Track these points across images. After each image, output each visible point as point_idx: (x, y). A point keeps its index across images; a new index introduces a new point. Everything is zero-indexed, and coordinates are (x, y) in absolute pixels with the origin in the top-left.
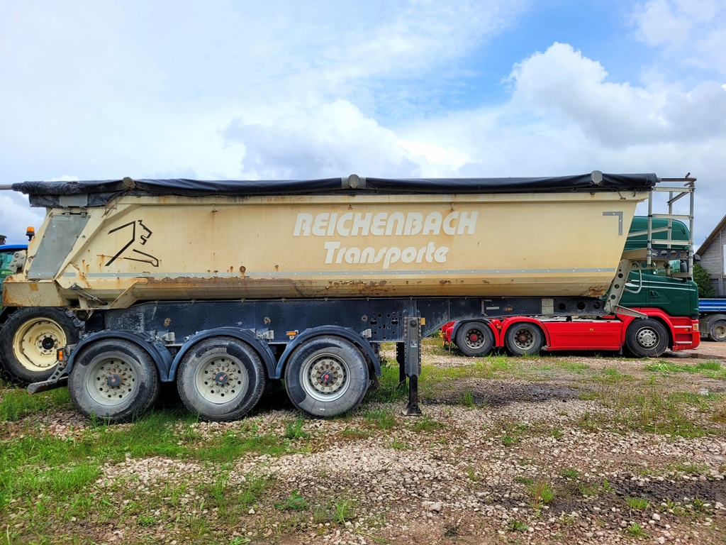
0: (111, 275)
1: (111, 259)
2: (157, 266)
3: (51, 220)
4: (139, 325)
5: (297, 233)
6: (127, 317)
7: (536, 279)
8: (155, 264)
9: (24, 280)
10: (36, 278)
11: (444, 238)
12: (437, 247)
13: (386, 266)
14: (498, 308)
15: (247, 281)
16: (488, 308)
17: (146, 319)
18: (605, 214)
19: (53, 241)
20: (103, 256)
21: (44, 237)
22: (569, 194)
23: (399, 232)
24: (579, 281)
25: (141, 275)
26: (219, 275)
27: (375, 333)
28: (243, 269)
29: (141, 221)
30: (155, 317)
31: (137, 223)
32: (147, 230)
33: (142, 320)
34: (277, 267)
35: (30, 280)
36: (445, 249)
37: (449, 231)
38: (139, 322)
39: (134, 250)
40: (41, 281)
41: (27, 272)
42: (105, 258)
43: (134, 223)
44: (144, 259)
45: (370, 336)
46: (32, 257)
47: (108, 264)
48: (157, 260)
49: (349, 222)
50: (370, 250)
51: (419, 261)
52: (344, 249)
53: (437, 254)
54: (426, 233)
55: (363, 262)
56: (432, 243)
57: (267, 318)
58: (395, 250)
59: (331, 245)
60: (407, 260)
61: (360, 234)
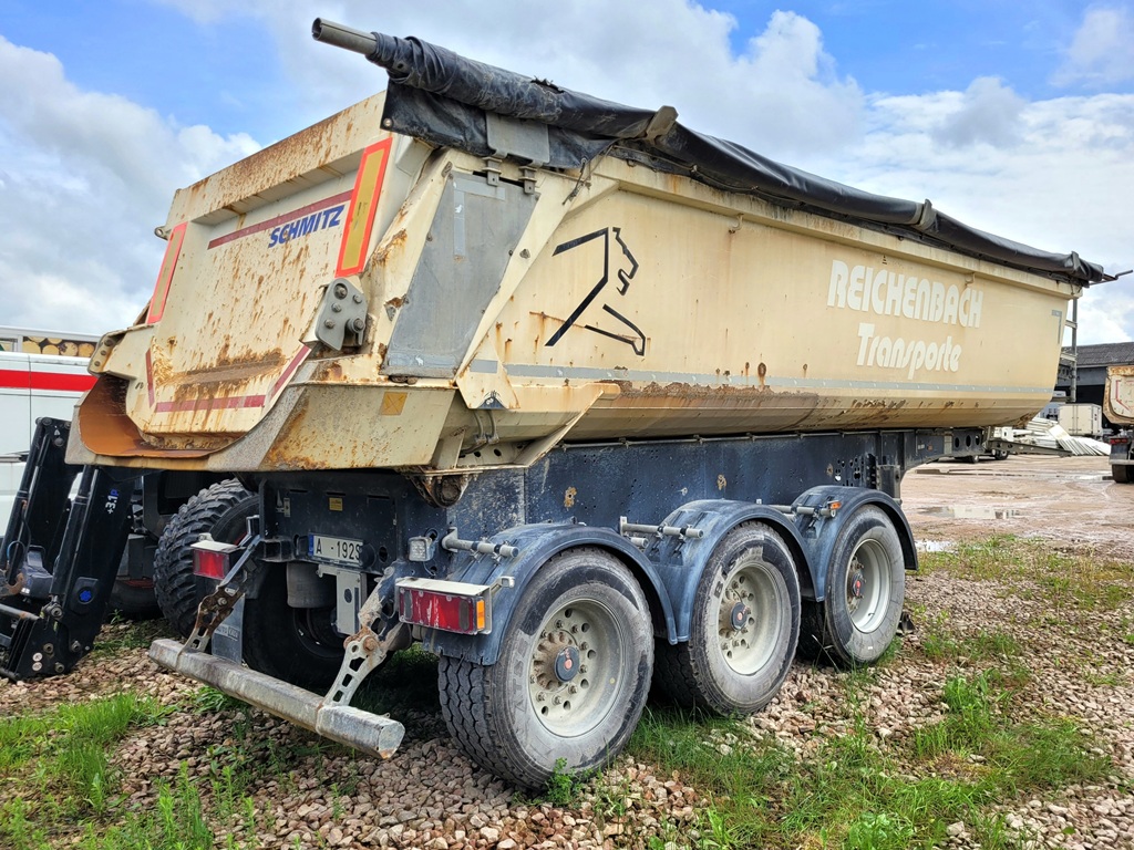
0: (551, 372)
1: (559, 326)
2: (642, 353)
3: (446, 188)
4: (516, 510)
5: (831, 302)
6: (491, 490)
8: (639, 349)
9: (375, 378)
10: (409, 371)
11: (959, 332)
12: (953, 344)
13: (911, 375)
15: (765, 396)
17: (530, 492)
18: (1053, 312)
19: (459, 258)
20: (543, 317)
21: (429, 239)
23: (925, 317)
25: (610, 376)
26: (730, 382)
28: (762, 369)
29: (617, 230)
30: (546, 485)
31: (612, 235)
32: (629, 256)
33: (521, 496)
34: (805, 367)
35: (391, 378)
38: (516, 501)
39: (606, 308)
40: (420, 384)
41: (384, 351)
42: (549, 321)
43: (605, 232)
44: (621, 334)
46: (396, 302)
47: (551, 343)
48: (643, 338)
49: (883, 288)
50: (900, 343)
51: (938, 368)
52: (877, 338)
53: (952, 358)
54: (946, 320)
55: (892, 365)
56: (949, 338)
57: (722, 477)
58: (921, 345)
59: (866, 330)
60: (929, 367)
61: (893, 312)
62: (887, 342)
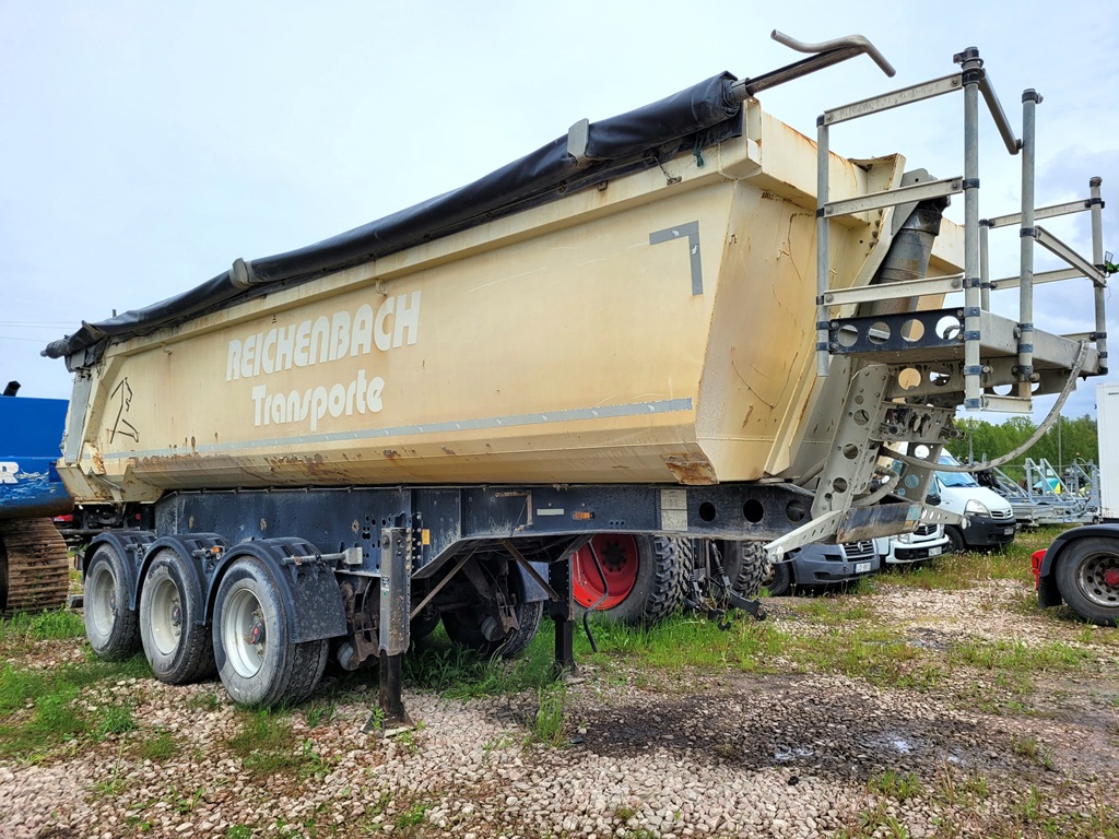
1: (112, 434)
2: (138, 441)
4: (175, 525)
7: (528, 439)
8: (136, 439)
10: (69, 461)
11: (377, 360)
12: (369, 379)
13: (314, 426)
14: (561, 512)
16: (541, 512)
18: (657, 238)
20: (108, 430)
22: (554, 203)
23: (323, 359)
24: (616, 442)
27: (368, 556)
28: (193, 441)
29: (126, 379)
30: (184, 513)
32: (129, 390)
33: (176, 519)
34: (216, 434)
36: (378, 383)
37: (383, 343)
39: (123, 421)
40: (72, 466)
43: (123, 382)
44: (129, 433)
45: (360, 561)
47: (111, 442)
48: (137, 433)
49: (274, 346)
50: (294, 396)
51: (349, 412)
52: (270, 397)
53: (370, 394)
54: (354, 352)
55: (289, 420)
56: (362, 373)
57: (263, 520)
58: (321, 392)
59: (258, 392)
60: (336, 411)
61: (283, 367)
62: (280, 398)
